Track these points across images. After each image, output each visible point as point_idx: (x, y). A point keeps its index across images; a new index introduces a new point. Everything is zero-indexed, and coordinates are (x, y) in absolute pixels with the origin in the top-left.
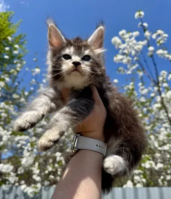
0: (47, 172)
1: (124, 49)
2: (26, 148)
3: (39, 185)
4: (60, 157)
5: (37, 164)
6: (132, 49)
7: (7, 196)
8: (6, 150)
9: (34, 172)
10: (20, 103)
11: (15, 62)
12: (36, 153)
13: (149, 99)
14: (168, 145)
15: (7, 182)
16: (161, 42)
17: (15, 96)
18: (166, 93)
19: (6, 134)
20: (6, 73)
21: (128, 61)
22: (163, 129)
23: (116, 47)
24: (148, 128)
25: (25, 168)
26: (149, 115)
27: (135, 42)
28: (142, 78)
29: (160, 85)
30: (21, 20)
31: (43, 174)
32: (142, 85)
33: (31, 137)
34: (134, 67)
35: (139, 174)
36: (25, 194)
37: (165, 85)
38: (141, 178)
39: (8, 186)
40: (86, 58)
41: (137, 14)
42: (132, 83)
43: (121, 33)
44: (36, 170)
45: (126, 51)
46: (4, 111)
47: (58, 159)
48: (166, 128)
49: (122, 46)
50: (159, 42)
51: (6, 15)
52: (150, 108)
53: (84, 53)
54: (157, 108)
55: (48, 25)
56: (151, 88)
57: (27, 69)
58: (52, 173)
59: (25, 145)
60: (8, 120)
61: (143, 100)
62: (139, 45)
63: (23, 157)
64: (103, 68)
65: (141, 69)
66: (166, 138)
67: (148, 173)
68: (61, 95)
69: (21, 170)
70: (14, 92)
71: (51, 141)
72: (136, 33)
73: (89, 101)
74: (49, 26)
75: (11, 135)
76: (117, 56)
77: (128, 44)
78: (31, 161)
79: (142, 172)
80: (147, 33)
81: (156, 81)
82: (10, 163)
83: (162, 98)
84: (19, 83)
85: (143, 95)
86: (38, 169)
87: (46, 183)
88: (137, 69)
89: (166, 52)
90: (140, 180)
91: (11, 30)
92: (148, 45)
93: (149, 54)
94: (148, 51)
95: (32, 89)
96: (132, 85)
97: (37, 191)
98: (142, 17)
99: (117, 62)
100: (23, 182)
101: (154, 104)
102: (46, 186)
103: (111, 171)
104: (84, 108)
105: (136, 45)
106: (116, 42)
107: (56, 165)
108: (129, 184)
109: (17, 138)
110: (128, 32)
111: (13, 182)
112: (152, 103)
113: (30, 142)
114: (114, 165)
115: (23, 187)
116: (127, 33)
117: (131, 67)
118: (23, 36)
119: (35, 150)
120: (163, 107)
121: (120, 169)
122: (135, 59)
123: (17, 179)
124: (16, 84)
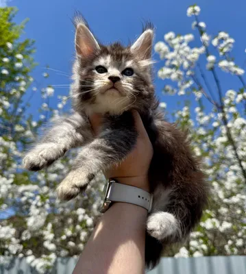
0: (64, 237)
1: (172, 60)
2: (34, 203)
3: (53, 256)
4: (84, 215)
5: (50, 226)
6: (184, 60)
7: (6, 272)
8: (4, 206)
9: (46, 238)
10: (25, 137)
11: (17, 78)
12: (48, 210)
13: (210, 130)
14: (238, 195)
15: (7, 253)
16: (225, 50)
17: (18, 128)
18: (233, 122)
19: (4, 183)
20: (5, 95)
21: (179, 76)
22: (230, 173)
23: (161, 57)
24: (210, 172)
25: (32, 232)
26: (211, 153)
27: (187, 49)
28: (200, 100)
29: (226, 110)
30: (27, 19)
31: (58, 240)
32: (201, 111)
33: (41, 186)
35: (198, 238)
36: (33, 270)
37: (233, 110)
38: (200, 244)
39: (7, 257)
40: (128, 72)
41: (190, 10)
42: (186, 108)
43: (167, 37)
44: (49, 235)
45: (175, 63)
46: (1, 149)
47: (80, 218)
48: (235, 172)
49: (170, 55)
50: (222, 50)
51: (6, 13)
52: (212, 144)
53: (125, 65)
54: (222, 143)
55: (76, 26)
56: (212, 116)
57: (35, 89)
58: (72, 239)
59: (33, 198)
60: (7, 163)
61: (202, 131)
62: (193, 53)
63: (29, 216)
64: (151, 86)
65: (197, 86)
66: (234, 185)
67: (210, 236)
68: (90, 123)
69: (26, 235)
70: (17, 122)
71: (76, 186)
72: (189, 37)
73: (130, 133)
74: (78, 26)
75: (12, 184)
76: (162, 70)
77: (178, 53)
78: (41, 221)
79: (202, 235)
80: (205, 37)
81: (220, 105)
82: (11, 225)
83: (228, 129)
85: (202, 125)
86: (51, 233)
87: (64, 253)
88: (192, 88)
89: (232, 64)
90: (198, 247)
91: (13, 33)
92: (207, 53)
93: (209, 66)
94: (207, 62)
95: (42, 117)
96: (187, 111)
97: (49, 264)
98: (197, 14)
99: (163, 79)
100: (30, 252)
101: (217, 137)
102: (64, 258)
103: (158, 234)
104: (122, 142)
105: (188, 53)
106: (160, 50)
107: (78, 227)
108: (183, 252)
109: (22, 188)
110: (177, 35)
111: (14, 252)
112: (215, 137)
113: (39, 195)
114: (161, 226)
115: (30, 259)
116: (176, 37)
117: (182, 84)
118: (30, 42)
119: (47, 206)
120: (231, 141)
121: (170, 232)
122: (189, 73)
123: (21, 247)
124: (20, 110)
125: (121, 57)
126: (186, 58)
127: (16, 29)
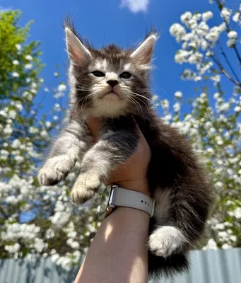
0: (88, 234)
1: (189, 42)
3: (77, 254)
6: (203, 40)
7: (33, 272)
9: (69, 235)
11: (28, 81)
15: (33, 251)
17: (32, 130)
19: (24, 185)
21: (198, 59)
23: (178, 39)
25: (56, 230)
27: (206, 27)
28: (219, 85)
30: (32, 21)
31: (82, 237)
32: (220, 97)
34: (207, 67)
36: (59, 268)
39: (34, 256)
42: (203, 95)
43: (183, 17)
44: (71, 233)
45: (193, 44)
46: (18, 152)
49: (187, 37)
51: (11, 17)
53: (123, 68)
56: (233, 100)
57: (46, 90)
60: (25, 166)
61: (223, 118)
62: (213, 31)
65: (217, 69)
69: (50, 233)
71: (91, 189)
75: (33, 184)
76: (179, 53)
77: (196, 33)
78: (65, 218)
79: (231, 225)
80: (225, 12)
84: (36, 111)
86: (74, 231)
88: (212, 69)
90: (227, 239)
91: (18, 37)
92: (228, 30)
93: (229, 43)
94: (228, 38)
95: (56, 118)
96: (204, 98)
97: (74, 261)
99: (181, 63)
100: (53, 251)
105: (208, 32)
106: (176, 32)
108: (212, 244)
111: (40, 250)
114: (163, 244)
115: (55, 257)
116: (193, 15)
117: (202, 67)
118: (36, 44)
122: (208, 54)
123: (47, 245)
124: (33, 112)
125: (119, 61)
126: (204, 37)
127: (21, 33)
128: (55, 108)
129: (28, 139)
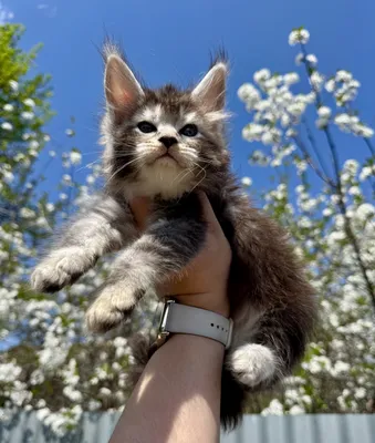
0: (95, 381)
1: (264, 112)
2: (51, 328)
3: (77, 410)
4: (125, 347)
5: (73, 363)
6: (283, 112)
7: (6, 434)
8: (5, 332)
9: (68, 381)
10: (37, 227)
11: (26, 136)
12: (72, 340)
13: (318, 221)
14: (360, 322)
15: (8, 404)
16: (345, 98)
17: (25, 213)
18: (355, 210)
19: (4, 297)
20: (6, 162)
21: (275, 138)
22: (348, 287)
23: (248, 107)
24: (317, 284)
25: (46, 372)
26: (320, 256)
27: (288, 95)
28: (304, 174)
29: (343, 190)
30: (40, 44)
31: (86, 385)
32: (305, 191)
33: (60, 303)
34: (288, 152)
35: (297, 386)
36: (47, 430)
37: (354, 190)
38: (300, 395)
39: (9, 411)
40: (189, 130)
41: (293, 36)
42: (282, 187)
43: (258, 76)
44: (71, 377)
45: (269, 116)
47: (119, 352)
48: (356, 285)
49: (262, 105)
50: (340, 98)
51: (7, 33)
52: (321, 242)
53: (184, 120)
54: (337, 241)
55: (105, 58)
56: (323, 198)
57: (53, 154)
58: (106, 384)
59: (50, 322)
60: (9, 265)
61: (306, 222)
62: (298, 102)
63: (43, 349)
64: (225, 152)
65: (301, 154)
66: (354, 306)
67: (315, 382)
69: (37, 377)
70: (23, 204)
71: (118, 310)
72: (292, 78)
74: (108, 59)
75: (16, 298)
76: (249, 127)
77: (274, 101)
78: (61, 356)
79: (303, 381)
80: (316, 78)
81: (335, 183)
82: (15, 361)
83: (348, 220)
84: (34, 183)
85: (306, 213)
86: (75, 374)
87: (94, 405)
88: (294, 156)
89: (355, 119)
90: (298, 399)
91: (18, 65)
92: (319, 103)
93: (320, 122)
94: (317, 116)
95: (63, 196)
96: (283, 191)
97: (72, 422)
98: (304, 42)
99: (250, 140)
100: (42, 403)
102: (93, 413)
103: (250, 378)
105: (290, 102)
106: (247, 97)
107: (116, 366)
108: (275, 407)
109: (31, 306)
110: (274, 74)
111: (20, 403)
113: (59, 316)
114: (255, 365)
115: (42, 413)
116: (272, 76)
117: (279, 150)
118: (44, 79)
119: (71, 334)
120: (350, 239)
122: (289, 133)
123: (30, 395)
124: (29, 185)
125: (178, 109)
126: (285, 109)
127: (22, 59)
128: (63, 182)
129: (15, 226)
